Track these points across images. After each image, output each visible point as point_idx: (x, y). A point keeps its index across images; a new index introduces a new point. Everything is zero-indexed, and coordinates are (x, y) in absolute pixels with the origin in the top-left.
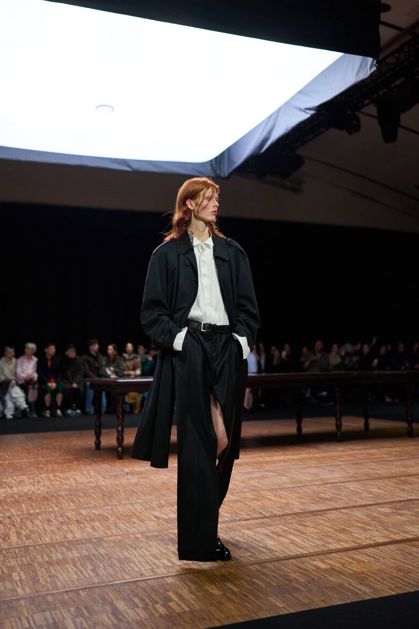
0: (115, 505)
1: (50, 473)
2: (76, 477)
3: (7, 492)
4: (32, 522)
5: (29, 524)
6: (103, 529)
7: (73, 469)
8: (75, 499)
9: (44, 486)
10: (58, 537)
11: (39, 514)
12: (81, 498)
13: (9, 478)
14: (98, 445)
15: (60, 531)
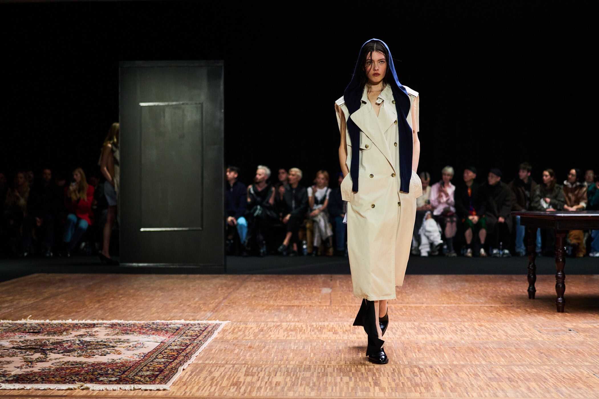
0: (555, 366)
1: (474, 322)
2: (505, 328)
3: (426, 338)
4: (457, 374)
5: (454, 376)
6: (540, 391)
7: (502, 319)
8: (506, 354)
9: (469, 335)
10: (487, 394)
11: (463, 366)
12: (513, 353)
13: (428, 323)
14: (532, 292)
15: (488, 388)
